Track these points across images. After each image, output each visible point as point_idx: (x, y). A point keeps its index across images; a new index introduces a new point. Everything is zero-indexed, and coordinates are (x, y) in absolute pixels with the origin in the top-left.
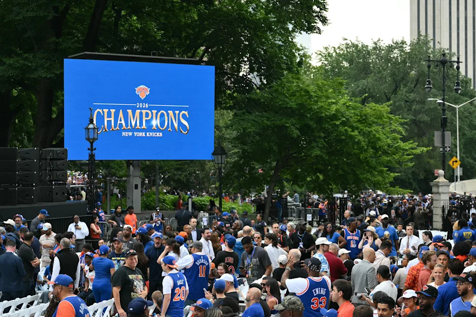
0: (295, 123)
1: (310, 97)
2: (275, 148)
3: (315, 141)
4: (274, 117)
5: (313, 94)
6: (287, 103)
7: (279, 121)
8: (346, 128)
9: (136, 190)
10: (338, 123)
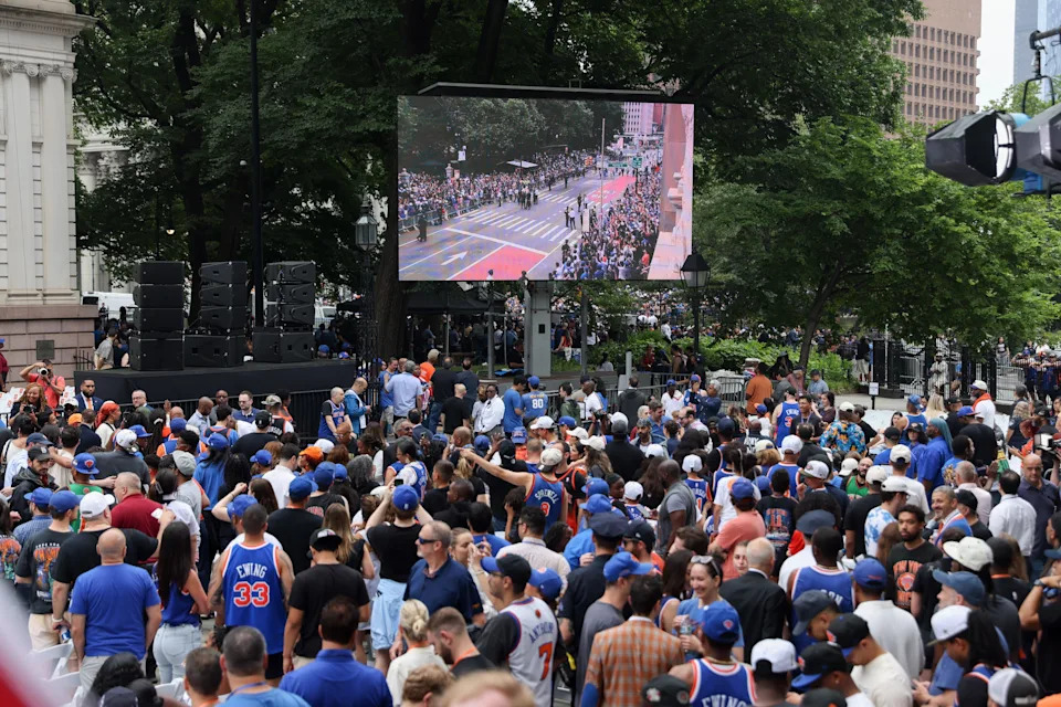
0: (841, 211)
1: (872, 159)
2: (801, 258)
3: (882, 243)
4: (802, 199)
5: (876, 153)
6: (828, 172)
7: (809, 205)
8: (944, 218)
9: (542, 335)
10: (929, 208)
